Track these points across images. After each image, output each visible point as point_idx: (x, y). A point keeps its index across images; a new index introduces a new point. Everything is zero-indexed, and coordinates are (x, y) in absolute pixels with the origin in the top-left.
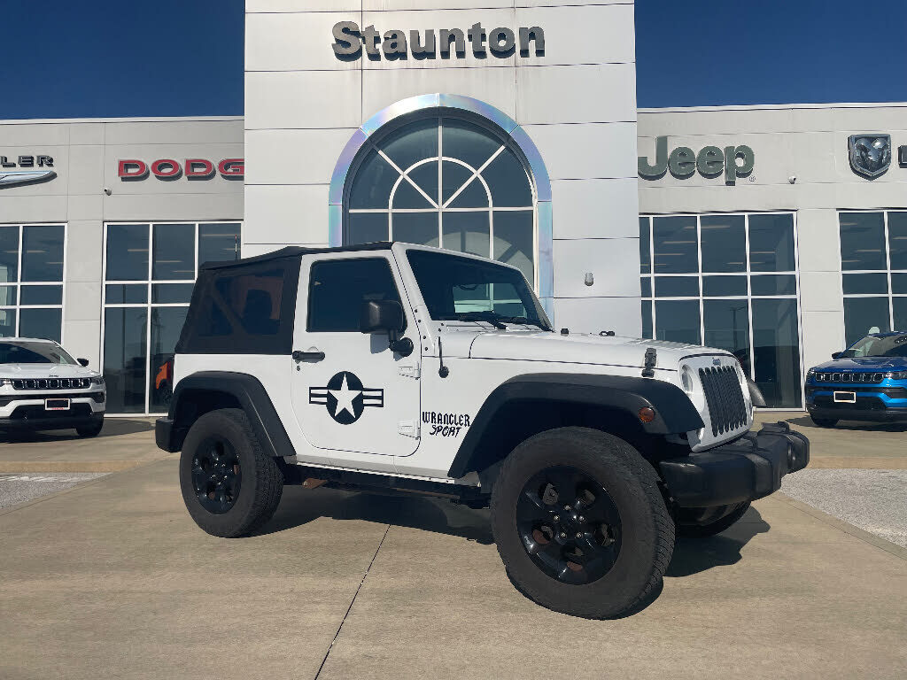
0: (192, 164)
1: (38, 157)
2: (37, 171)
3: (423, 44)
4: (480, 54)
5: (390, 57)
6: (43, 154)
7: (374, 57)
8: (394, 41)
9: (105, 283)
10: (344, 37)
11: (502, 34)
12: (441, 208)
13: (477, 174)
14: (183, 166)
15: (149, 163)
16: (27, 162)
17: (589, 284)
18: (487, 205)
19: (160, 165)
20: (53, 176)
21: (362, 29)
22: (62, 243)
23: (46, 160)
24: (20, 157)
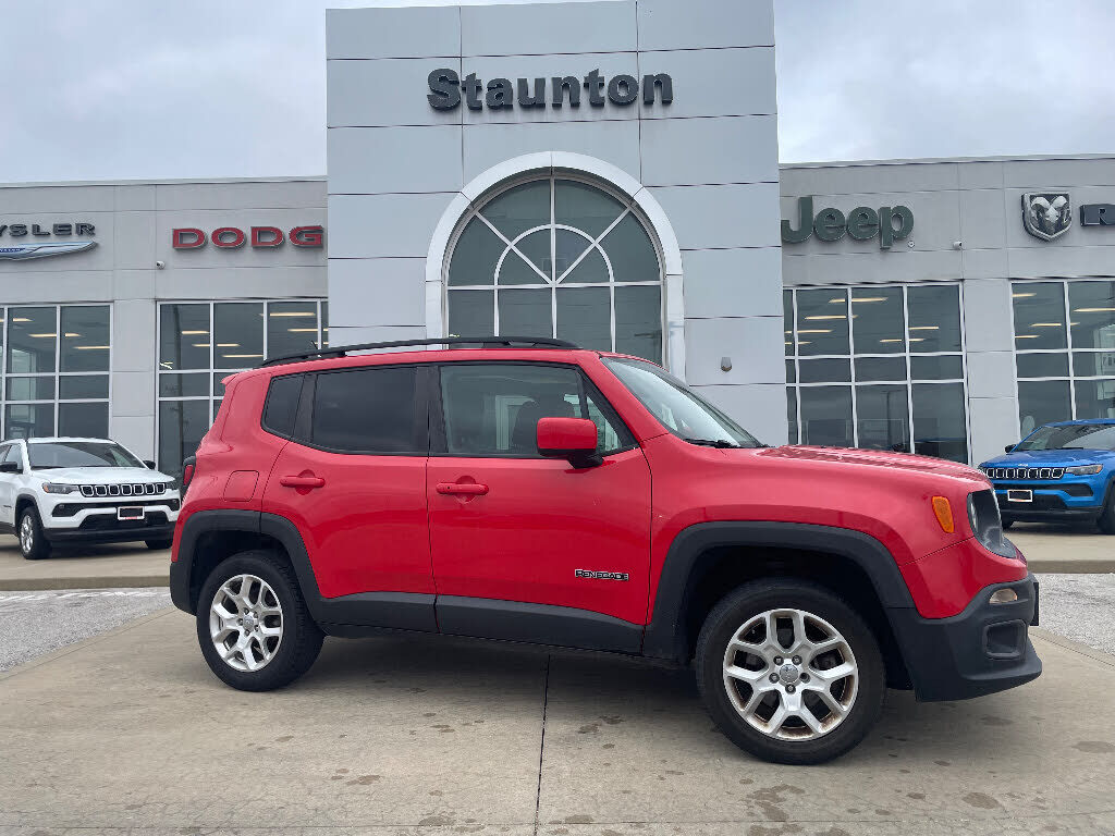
0: (258, 232)
1: (77, 225)
2: (76, 242)
3: (532, 95)
4: (597, 104)
5: (494, 108)
6: (83, 222)
7: (476, 108)
8: (501, 90)
9: (159, 372)
10: (443, 87)
11: (624, 82)
12: (554, 284)
13: (595, 243)
14: (248, 233)
15: (209, 232)
16: (63, 230)
17: (725, 369)
18: (607, 279)
19: (219, 234)
20: (93, 247)
21: (462, 78)
22: (107, 326)
23: (86, 229)
24: (55, 226)
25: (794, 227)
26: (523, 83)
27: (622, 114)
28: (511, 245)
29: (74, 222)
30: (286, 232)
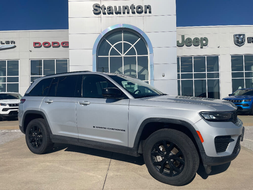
0: (54, 43)
1: (11, 41)
2: (11, 45)
3: (118, 10)
4: (133, 13)
6: (12, 40)
7: (104, 13)
8: (110, 9)
9: (30, 76)
10: (96, 8)
11: (139, 7)
12: (123, 55)
13: (133, 46)
14: (51, 43)
15: (42, 43)
16: (8, 42)
17: (164, 76)
18: (135, 54)
22: (18, 65)
23: (13, 42)
24: (6, 41)
25: (180, 42)
26: (115, 7)
27: (140, 15)
28: (113, 46)
29: (10, 40)
30: (60, 43)
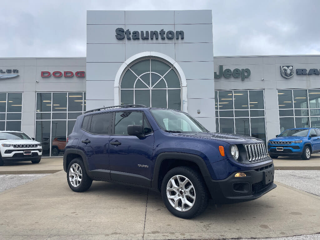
0: (66, 73)
2: (13, 75)
3: (145, 36)
4: (163, 39)
5: (134, 39)
6: (15, 69)
7: (129, 39)
8: (136, 34)
9: (36, 112)
10: (120, 33)
11: (171, 33)
12: (151, 88)
13: (162, 77)
14: (63, 73)
15: (52, 72)
16: (9, 71)
17: (199, 113)
18: (166, 87)
19: (55, 73)
20: (18, 76)
21: (125, 30)
22: (21, 99)
23: (16, 71)
24: (7, 70)
25: (218, 74)
26: (142, 32)
27: (170, 42)
28: (139, 77)
29: (12, 69)
30: (74, 73)
